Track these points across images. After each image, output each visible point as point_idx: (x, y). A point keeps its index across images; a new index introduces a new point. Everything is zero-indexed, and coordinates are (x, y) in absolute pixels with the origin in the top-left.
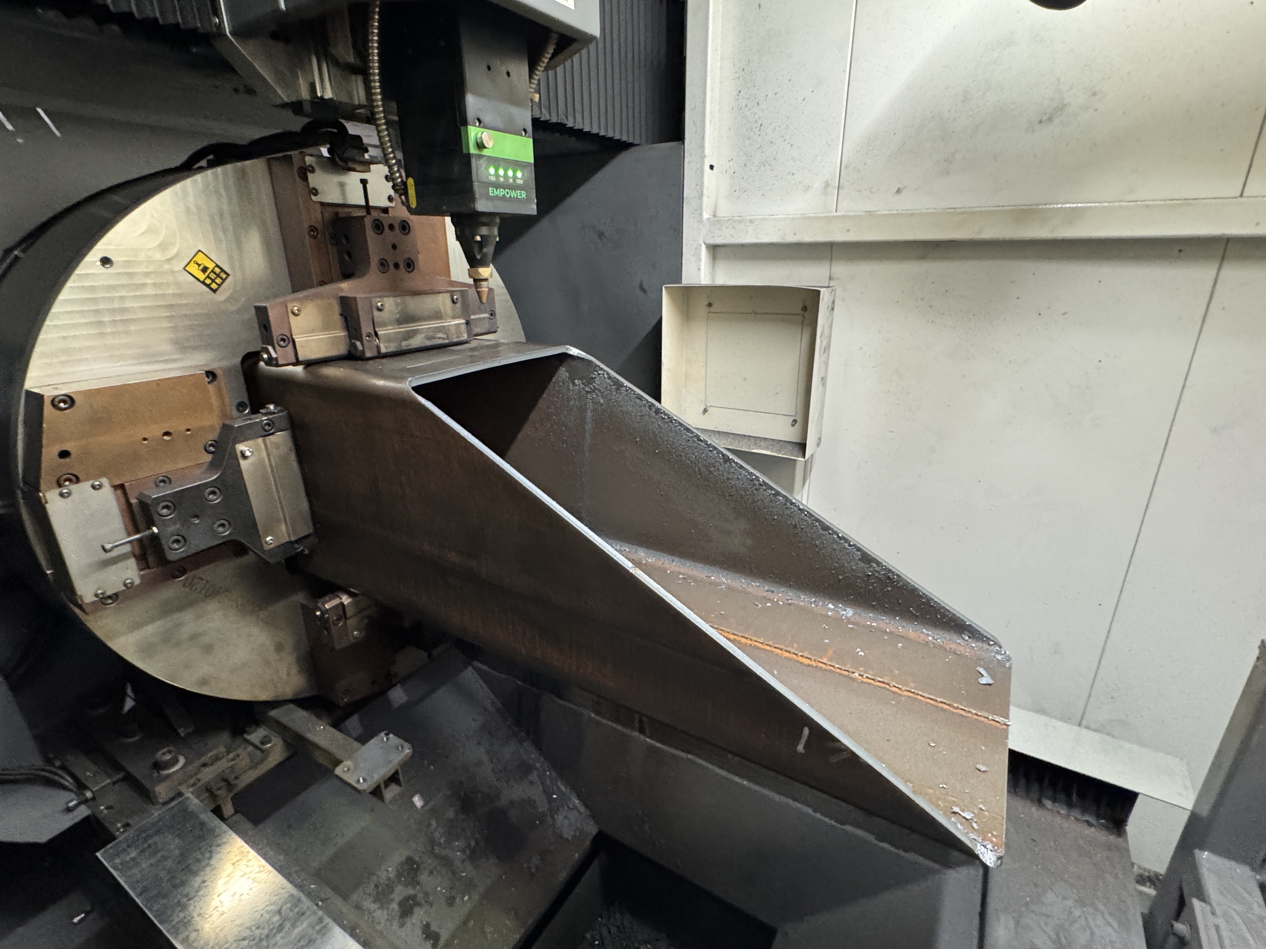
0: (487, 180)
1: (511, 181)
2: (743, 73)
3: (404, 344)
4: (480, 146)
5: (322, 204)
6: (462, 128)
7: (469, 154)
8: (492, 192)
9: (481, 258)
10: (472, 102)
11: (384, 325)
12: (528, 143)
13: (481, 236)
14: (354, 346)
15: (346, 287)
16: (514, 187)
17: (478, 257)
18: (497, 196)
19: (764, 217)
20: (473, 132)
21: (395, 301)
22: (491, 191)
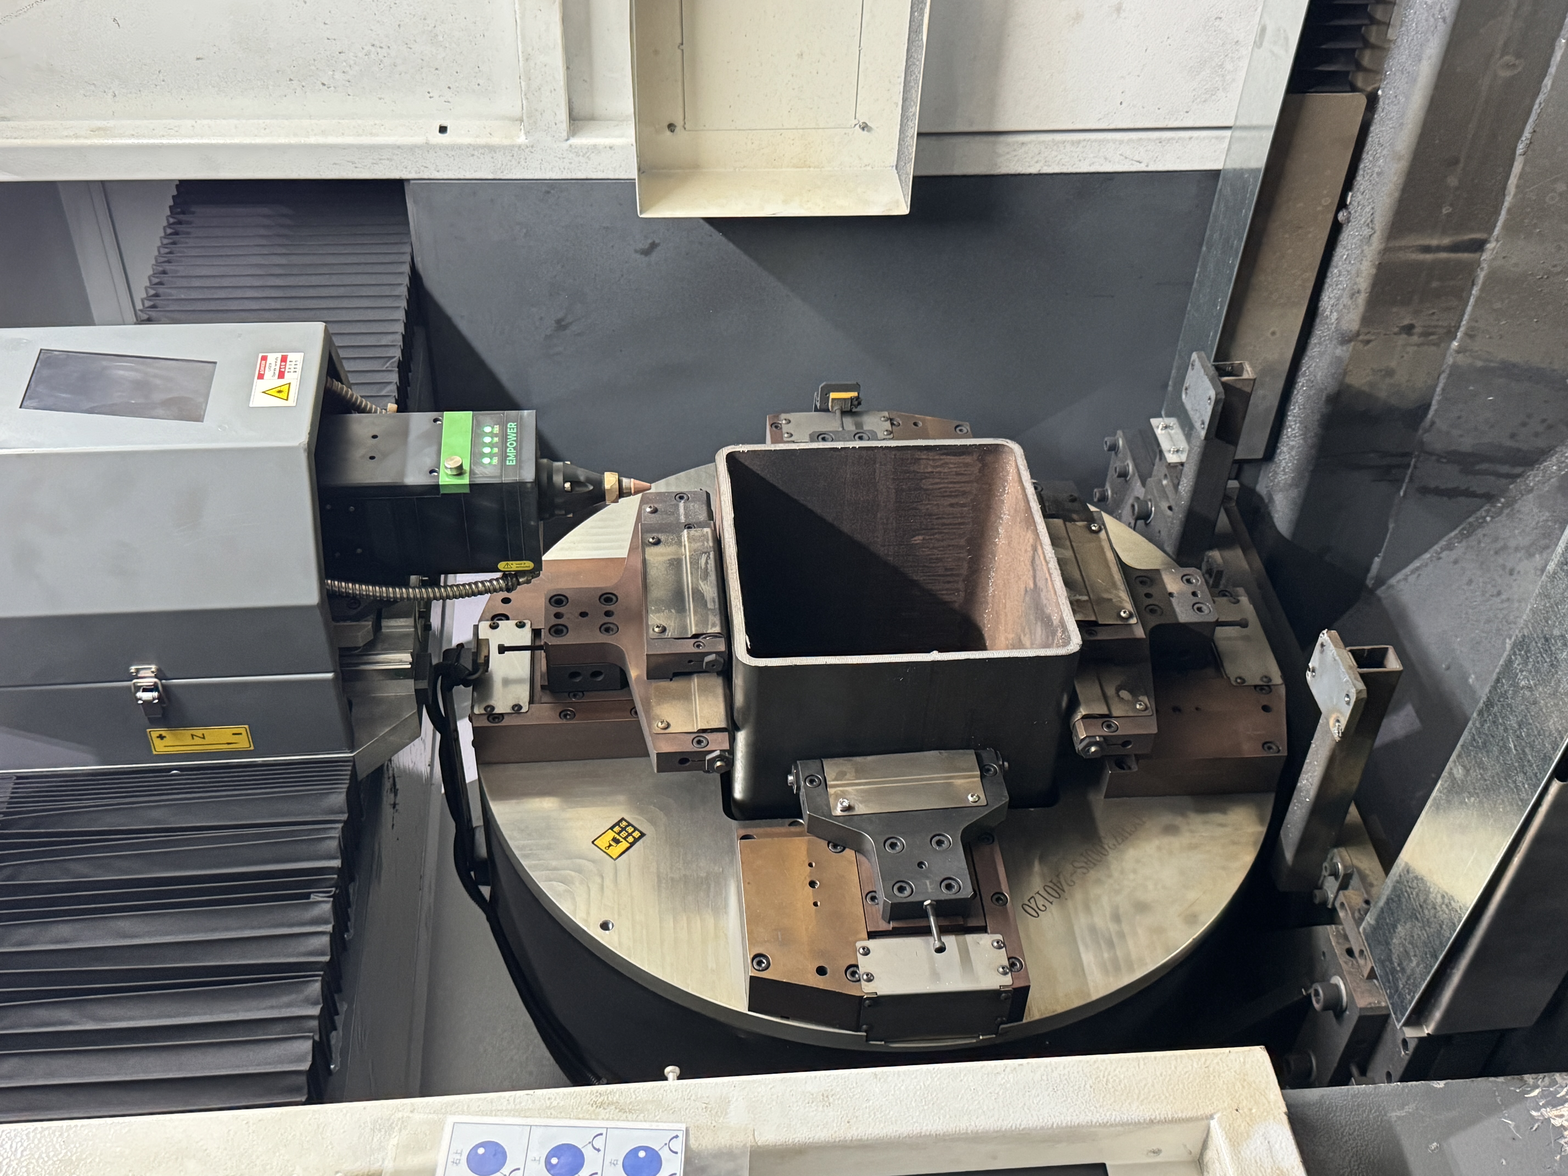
0: (499, 466)
1: (496, 439)
2: (295, 82)
3: (710, 605)
4: (460, 471)
5: (531, 701)
6: (442, 491)
7: (470, 485)
8: (511, 461)
9: (592, 484)
10: (414, 478)
11: (684, 628)
12: (450, 417)
13: (565, 482)
14: (712, 663)
15: (636, 672)
16: (504, 437)
17: (591, 488)
18: (516, 456)
19: (519, 37)
20: (445, 479)
21: (653, 612)
22: (511, 463)
